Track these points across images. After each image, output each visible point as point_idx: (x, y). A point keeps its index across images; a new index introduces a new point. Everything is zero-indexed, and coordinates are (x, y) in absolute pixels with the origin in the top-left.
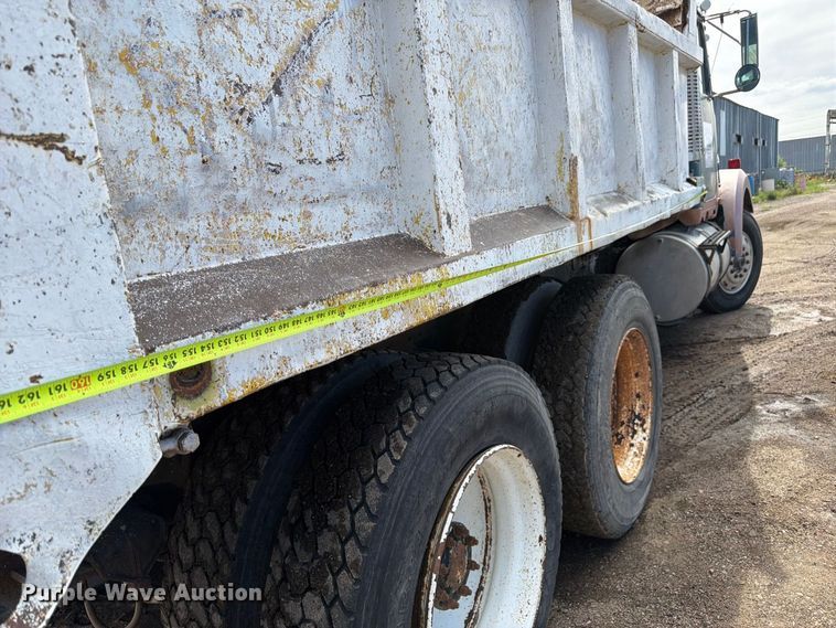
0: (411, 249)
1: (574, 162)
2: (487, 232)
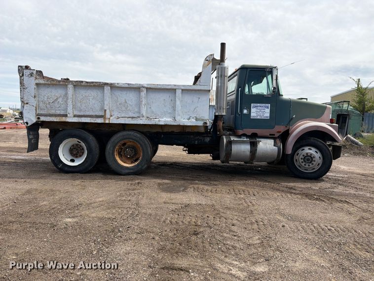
0: (66, 116)
1: (105, 110)
2: (75, 116)
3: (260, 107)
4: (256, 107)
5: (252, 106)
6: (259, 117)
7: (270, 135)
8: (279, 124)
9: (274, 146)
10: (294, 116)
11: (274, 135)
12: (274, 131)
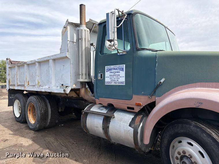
3: (114, 69)
4: (110, 70)
5: (106, 69)
6: (113, 84)
7: (128, 108)
8: (138, 93)
9: (130, 125)
10: (162, 81)
11: (133, 109)
12: (131, 103)
